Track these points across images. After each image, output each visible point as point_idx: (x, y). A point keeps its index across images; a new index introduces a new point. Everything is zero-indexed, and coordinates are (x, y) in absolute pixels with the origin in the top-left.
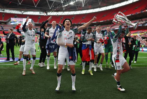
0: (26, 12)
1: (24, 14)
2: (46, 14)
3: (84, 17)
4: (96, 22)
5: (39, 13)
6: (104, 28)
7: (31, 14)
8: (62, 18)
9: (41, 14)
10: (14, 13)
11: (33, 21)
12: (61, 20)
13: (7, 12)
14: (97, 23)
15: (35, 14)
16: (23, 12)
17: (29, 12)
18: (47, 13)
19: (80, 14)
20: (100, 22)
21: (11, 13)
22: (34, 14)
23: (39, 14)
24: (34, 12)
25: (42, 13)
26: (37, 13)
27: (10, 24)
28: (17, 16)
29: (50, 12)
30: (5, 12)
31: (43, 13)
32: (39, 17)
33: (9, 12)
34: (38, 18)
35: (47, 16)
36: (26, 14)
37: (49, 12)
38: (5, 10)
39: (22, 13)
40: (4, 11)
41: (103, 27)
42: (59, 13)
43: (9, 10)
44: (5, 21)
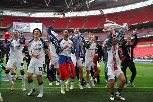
0: (35, 14)
1: (31, 16)
2: (62, 16)
3: (118, 18)
4: (137, 24)
5: (53, 14)
6: (150, 32)
7: (42, 16)
8: (86, 20)
9: (56, 16)
10: (17, 15)
11: (44, 26)
12: (85, 23)
13: (8, 15)
14: (139, 24)
15: (47, 16)
16: (30, 13)
17: (38, 13)
18: (65, 14)
19: (112, 13)
20: (144, 23)
21: (12, 15)
22: (45, 16)
23: (53, 16)
24: (46, 14)
25: (56, 14)
26: (50, 15)
27: (12, 32)
28: (21, 20)
29: (69, 13)
30: (4, 14)
31: (59, 14)
32: (54, 21)
33: (10, 15)
34: (52, 22)
35: (64, 18)
36: (35, 16)
37: (67, 13)
38: (4, 12)
39: (28, 16)
40: (2, 12)
41: (148, 31)
42: (82, 14)
43: (10, 12)
44: (5, 28)
